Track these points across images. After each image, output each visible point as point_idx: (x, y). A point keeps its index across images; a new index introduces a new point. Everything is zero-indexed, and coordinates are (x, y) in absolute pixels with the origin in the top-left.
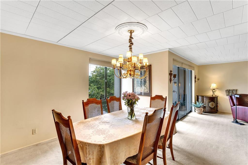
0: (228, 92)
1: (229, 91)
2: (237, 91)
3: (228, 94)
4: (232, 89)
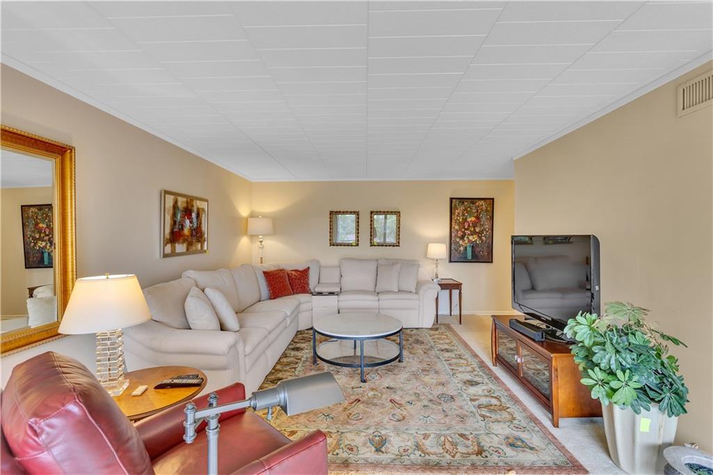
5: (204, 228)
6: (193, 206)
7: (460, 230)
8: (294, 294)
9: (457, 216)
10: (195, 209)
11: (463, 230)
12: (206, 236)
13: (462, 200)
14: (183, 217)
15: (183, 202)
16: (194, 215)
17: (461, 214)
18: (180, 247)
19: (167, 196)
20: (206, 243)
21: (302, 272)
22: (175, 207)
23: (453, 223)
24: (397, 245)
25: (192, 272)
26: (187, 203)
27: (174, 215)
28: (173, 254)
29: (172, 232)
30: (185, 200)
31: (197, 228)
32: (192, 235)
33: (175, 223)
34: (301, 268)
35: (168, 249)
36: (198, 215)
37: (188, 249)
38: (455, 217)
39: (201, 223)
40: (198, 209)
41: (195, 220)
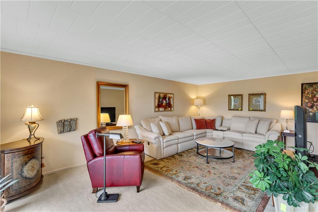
0: (63, 125)
1: (63, 123)
2: (77, 121)
3: (62, 130)
4: (70, 118)
5: (172, 103)
6: (167, 96)
7: (310, 102)
8: (207, 129)
9: (307, 94)
10: (168, 97)
11: (312, 103)
12: (173, 106)
13: (311, 84)
14: (163, 100)
15: (162, 95)
16: (167, 99)
17: (310, 93)
18: (161, 109)
19: (156, 94)
20: (173, 108)
21: (212, 120)
22: (159, 97)
23: (304, 99)
24: (264, 110)
25: (161, 116)
26: (164, 95)
27: (159, 99)
28: (159, 111)
29: (158, 105)
30: (163, 94)
31: (168, 103)
32: (166, 105)
33: (159, 102)
34: (212, 119)
35: (157, 109)
36: (169, 99)
37: (164, 110)
38: (305, 95)
39: (170, 102)
40: (169, 97)
41: (167, 101)
